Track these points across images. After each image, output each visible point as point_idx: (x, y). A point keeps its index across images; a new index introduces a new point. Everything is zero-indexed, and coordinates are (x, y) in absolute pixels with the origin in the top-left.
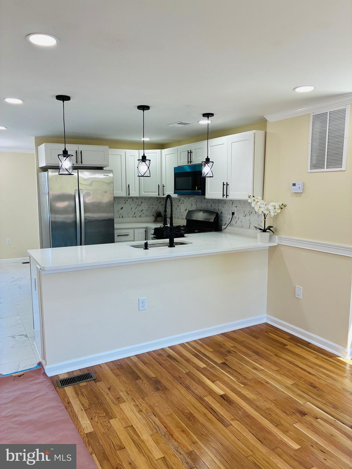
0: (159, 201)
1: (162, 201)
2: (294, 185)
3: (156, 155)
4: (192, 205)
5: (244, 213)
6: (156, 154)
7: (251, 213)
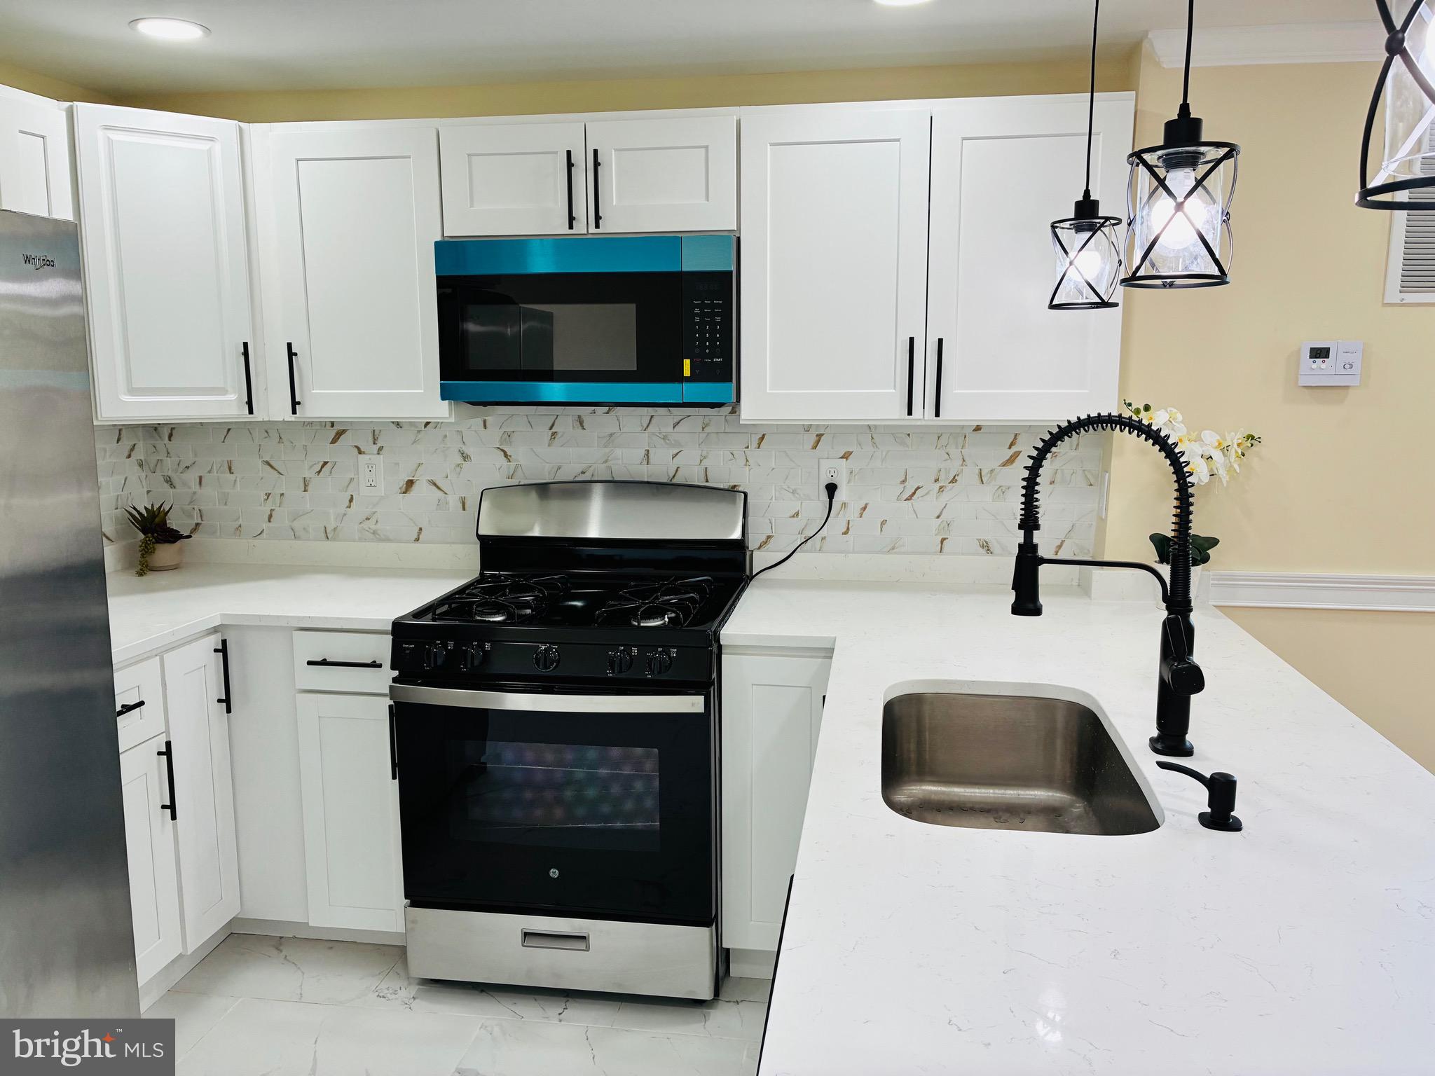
0: (126, 443)
1: (141, 446)
2: (1320, 353)
3: (209, 150)
4: (465, 457)
5: (904, 482)
6: (205, 146)
7: (954, 480)
